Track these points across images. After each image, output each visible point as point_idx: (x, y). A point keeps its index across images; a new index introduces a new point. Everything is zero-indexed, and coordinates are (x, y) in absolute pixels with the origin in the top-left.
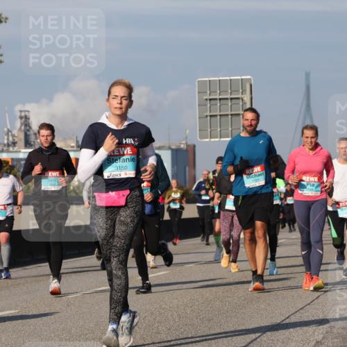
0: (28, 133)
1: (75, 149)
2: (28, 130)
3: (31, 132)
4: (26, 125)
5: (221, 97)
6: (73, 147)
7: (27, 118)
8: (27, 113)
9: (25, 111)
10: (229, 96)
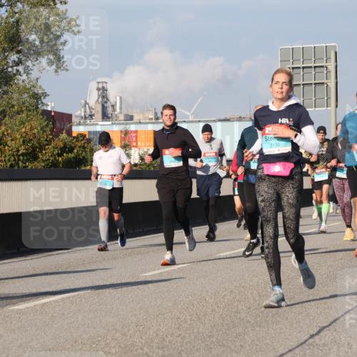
0: (105, 105)
1: (154, 121)
2: (106, 102)
3: (108, 104)
4: (103, 97)
5: (304, 65)
6: (151, 119)
7: (104, 90)
8: (105, 85)
9: (103, 82)
10: (313, 65)
